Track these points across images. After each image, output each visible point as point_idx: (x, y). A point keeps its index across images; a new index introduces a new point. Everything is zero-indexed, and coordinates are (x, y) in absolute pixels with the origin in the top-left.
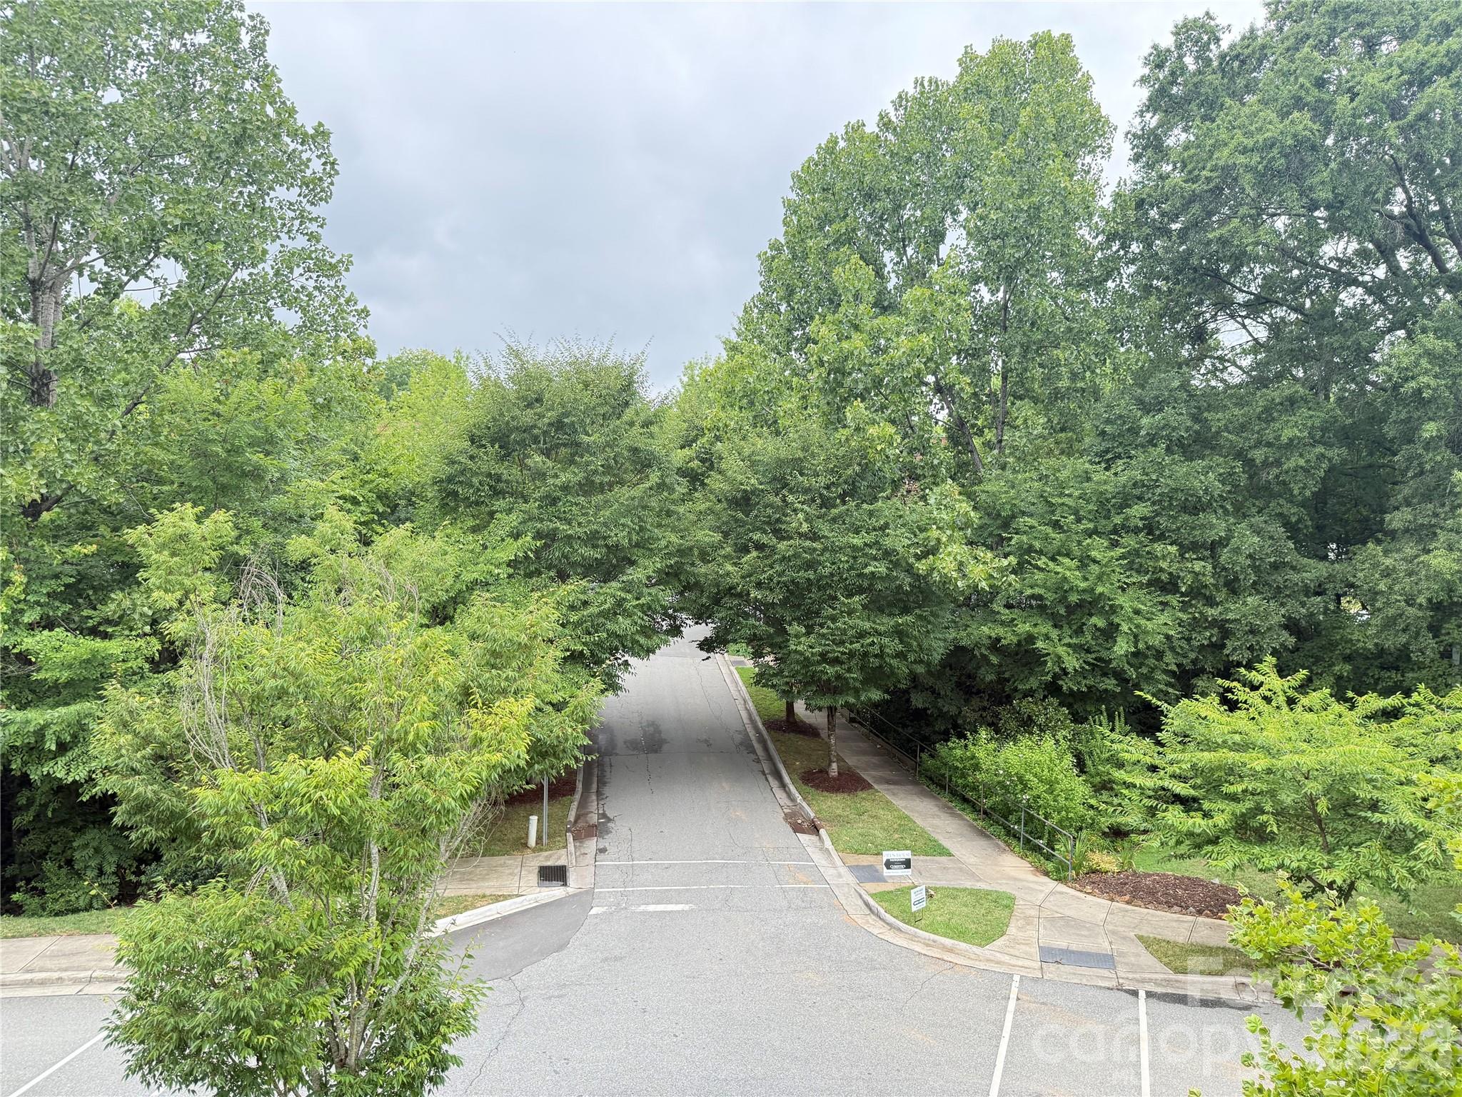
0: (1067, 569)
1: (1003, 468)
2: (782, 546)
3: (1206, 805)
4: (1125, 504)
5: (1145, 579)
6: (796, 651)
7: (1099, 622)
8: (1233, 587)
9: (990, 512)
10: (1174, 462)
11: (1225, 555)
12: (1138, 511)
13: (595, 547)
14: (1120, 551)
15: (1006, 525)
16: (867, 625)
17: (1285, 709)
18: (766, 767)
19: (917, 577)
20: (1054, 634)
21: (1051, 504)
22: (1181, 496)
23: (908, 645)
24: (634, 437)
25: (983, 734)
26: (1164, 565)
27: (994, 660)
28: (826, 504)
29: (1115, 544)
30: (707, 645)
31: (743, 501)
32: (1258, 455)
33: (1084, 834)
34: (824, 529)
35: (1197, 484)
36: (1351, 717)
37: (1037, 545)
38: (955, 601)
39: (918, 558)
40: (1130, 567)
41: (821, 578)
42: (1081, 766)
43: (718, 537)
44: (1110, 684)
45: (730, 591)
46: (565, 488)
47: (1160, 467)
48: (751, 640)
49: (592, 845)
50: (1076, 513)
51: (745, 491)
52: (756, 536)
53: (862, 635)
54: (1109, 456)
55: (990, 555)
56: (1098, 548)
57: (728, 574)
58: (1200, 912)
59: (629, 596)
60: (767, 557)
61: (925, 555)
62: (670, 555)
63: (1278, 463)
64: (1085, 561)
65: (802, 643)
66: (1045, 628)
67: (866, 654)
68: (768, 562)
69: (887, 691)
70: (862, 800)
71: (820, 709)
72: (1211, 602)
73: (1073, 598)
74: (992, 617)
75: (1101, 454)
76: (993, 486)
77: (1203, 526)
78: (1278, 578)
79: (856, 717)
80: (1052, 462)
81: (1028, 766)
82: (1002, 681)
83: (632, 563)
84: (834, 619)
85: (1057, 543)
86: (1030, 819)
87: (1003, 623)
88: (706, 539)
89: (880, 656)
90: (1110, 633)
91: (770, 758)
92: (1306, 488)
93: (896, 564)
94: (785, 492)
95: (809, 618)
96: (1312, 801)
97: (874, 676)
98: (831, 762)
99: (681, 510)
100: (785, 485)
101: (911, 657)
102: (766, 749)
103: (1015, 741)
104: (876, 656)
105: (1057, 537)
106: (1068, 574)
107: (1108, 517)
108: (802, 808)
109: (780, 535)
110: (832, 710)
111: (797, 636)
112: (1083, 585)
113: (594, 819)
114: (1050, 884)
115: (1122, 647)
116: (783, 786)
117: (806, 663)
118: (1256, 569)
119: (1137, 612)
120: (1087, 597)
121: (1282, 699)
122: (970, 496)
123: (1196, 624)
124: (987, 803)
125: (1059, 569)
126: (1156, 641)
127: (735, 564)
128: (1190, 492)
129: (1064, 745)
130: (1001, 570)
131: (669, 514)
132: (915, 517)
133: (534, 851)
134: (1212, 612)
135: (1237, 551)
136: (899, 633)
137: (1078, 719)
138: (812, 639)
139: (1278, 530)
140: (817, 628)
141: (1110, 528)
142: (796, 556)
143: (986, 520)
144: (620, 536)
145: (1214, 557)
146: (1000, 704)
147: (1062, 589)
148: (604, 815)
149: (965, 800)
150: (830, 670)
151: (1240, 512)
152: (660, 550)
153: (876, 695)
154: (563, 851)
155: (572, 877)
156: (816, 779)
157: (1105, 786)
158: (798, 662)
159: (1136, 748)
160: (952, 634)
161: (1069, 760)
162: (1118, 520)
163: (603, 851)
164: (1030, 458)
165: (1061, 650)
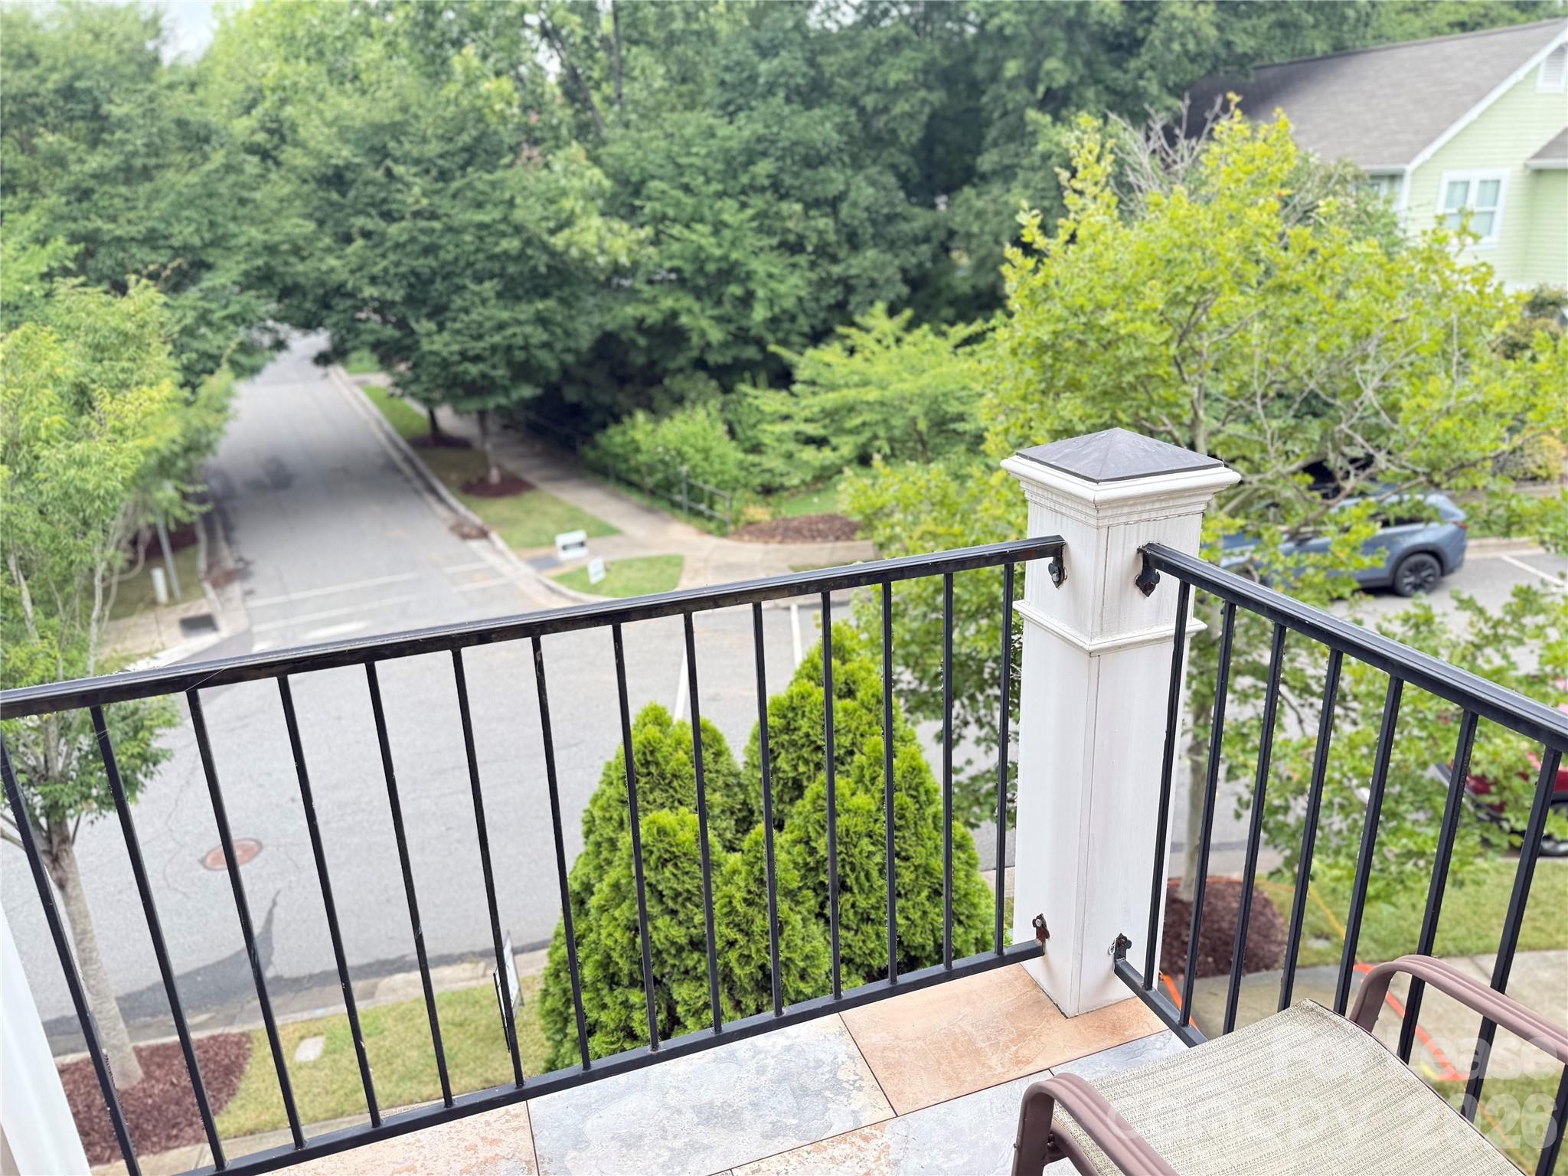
0: (701, 236)
1: (627, 125)
2: (392, 229)
3: (834, 441)
4: (750, 162)
5: (775, 241)
6: (431, 353)
7: (736, 290)
8: (853, 241)
9: (620, 177)
10: (793, 112)
11: (844, 209)
12: (763, 168)
13: (155, 248)
14: (750, 212)
15: (636, 193)
16: (505, 315)
17: (894, 348)
18: (418, 484)
19: (552, 253)
20: (696, 307)
21: (678, 166)
22: (801, 150)
23: (552, 333)
24: (179, 103)
25: (640, 416)
26: (790, 224)
27: (642, 341)
28: (444, 176)
29: (744, 206)
30: (323, 359)
31: (337, 179)
32: (869, 101)
33: (739, 493)
34: (444, 204)
35: (815, 135)
36: (944, 346)
37: (671, 212)
38: (595, 281)
39: (552, 232)
40: (760, 230)
41: (444, 264)
42: (732, 433)
43: (310, 226)
44: (751, 352)
45: (340, 290)
46: (99, 176)
47: (781, 120)
48: (375, 346)
49: (236, 589)
50: (704, 172)
51: (336, 167)
52: (360, 221)
53: (501, 326)
54: (731, 108)
55: (625, 226)
56: (729, 211)
57: (332, 270)
58: (837, 539)
59: (213, 306)
60: (376, 246)
61: (559, 228)
62: (256, 254)
63: (886, 110)
64: (718, 227)
65: (437, 343)
66: (688, 301)
67: (509, 348)
68: (379, 251)
69: (538, 385)
70: (528, 499)
71: (468, 412)
72: (834, 259)
73: (711, 267)
74: (633, 295)
75: (724, 106)
76: (619, 146)
77: (823, 181)
78: (891, 230)
79: (509, 419)
80: (675, 116)
81: (684, 439)
82: (652, 364)
83: (209, 267)
84: (466, 311)
85: (689, 209)
86: (691, 488)
87: (646, 302)
88: (297, 230)
89: (525, 347)
90: (747, 300)
91: (420, 475)
92: (911, 134)
93: (528, 243)
94: (389, 162)
95: (438, 312)
96: (914, 420)
97: (523, 371)
98: (488, 468)
99: (257, 195)
100: (387, 155)
101: (559, 346)
102: (414, 467)
103: (671, 418)
104: (521, 348)
105: (688, 201)
106: (703, 241)
107: (735, 177)
108: (466, 518)
109: (389, 217)
110: (482, 414)
111: (429, 335)
112: (718, 252)
113: (230, 564)
114: (713, 541)
115: (760, 313)
116: (441, 500)
117: (445, 364)
118: (874, 222)
119: (770, 276)
120: (724, 265)
121: (891, 340)
122: (596, 161)
123: (823, 283)
124: (650, 482)
125: (694, 237)
126: (789, 303)
127: (339, 257)
128: (809, 145)
129: (714, 413)
130: (640, 243)
131: (243, 202)
132: (542, 187)
133: (167, 606)
134: (836, 270)
135: (855, 205)
136: (542, 320)
137: (727, 389)
138: (446, 336)
139: (890, 180)
140: (449, 325)
141: (738, 189)
142: (413, 240)
143: (618, 189)
144: (184, 233)
145: (835, 213)
146: (651, 385)
147: (699, 258)
148: (240, 559)
149: (631, 484)
150: (474, 370)
151: (857, 165)
152: (240, 248)
153: (527, 391)
154: (203, 601)
155: (221, 622)
156: (477, 488)
157: (756, 448)
158: (435, 364)
159: (771, 401)
160: (596, 319)
161: (722, 428)
162: (745, 179)
163: (249, 593)
164: (653, 114)
165: (705, 323)
